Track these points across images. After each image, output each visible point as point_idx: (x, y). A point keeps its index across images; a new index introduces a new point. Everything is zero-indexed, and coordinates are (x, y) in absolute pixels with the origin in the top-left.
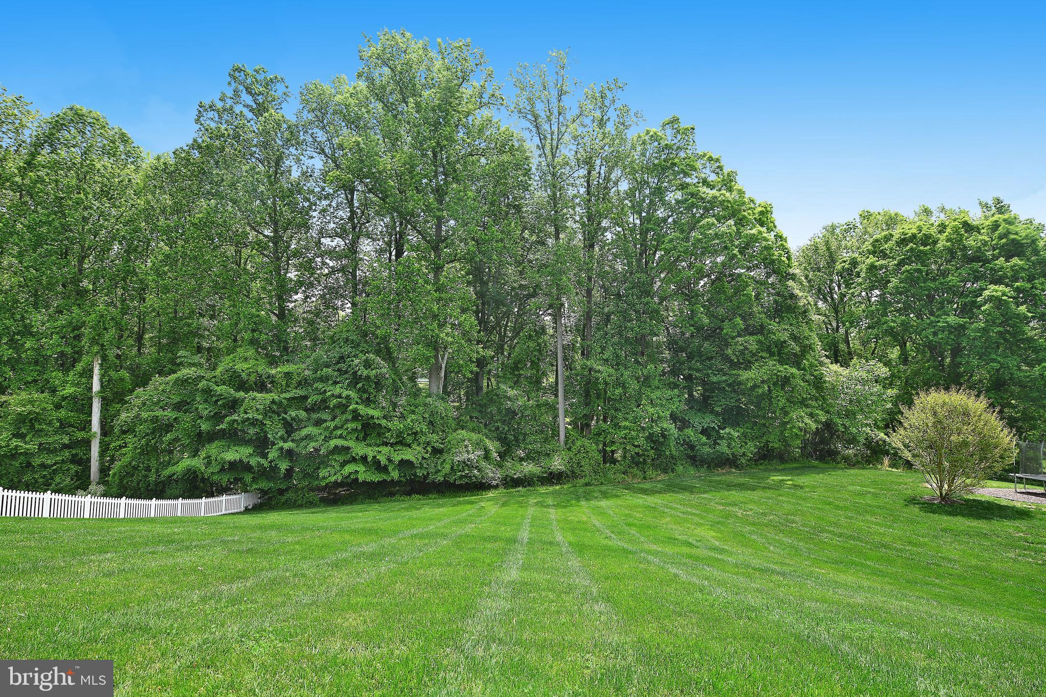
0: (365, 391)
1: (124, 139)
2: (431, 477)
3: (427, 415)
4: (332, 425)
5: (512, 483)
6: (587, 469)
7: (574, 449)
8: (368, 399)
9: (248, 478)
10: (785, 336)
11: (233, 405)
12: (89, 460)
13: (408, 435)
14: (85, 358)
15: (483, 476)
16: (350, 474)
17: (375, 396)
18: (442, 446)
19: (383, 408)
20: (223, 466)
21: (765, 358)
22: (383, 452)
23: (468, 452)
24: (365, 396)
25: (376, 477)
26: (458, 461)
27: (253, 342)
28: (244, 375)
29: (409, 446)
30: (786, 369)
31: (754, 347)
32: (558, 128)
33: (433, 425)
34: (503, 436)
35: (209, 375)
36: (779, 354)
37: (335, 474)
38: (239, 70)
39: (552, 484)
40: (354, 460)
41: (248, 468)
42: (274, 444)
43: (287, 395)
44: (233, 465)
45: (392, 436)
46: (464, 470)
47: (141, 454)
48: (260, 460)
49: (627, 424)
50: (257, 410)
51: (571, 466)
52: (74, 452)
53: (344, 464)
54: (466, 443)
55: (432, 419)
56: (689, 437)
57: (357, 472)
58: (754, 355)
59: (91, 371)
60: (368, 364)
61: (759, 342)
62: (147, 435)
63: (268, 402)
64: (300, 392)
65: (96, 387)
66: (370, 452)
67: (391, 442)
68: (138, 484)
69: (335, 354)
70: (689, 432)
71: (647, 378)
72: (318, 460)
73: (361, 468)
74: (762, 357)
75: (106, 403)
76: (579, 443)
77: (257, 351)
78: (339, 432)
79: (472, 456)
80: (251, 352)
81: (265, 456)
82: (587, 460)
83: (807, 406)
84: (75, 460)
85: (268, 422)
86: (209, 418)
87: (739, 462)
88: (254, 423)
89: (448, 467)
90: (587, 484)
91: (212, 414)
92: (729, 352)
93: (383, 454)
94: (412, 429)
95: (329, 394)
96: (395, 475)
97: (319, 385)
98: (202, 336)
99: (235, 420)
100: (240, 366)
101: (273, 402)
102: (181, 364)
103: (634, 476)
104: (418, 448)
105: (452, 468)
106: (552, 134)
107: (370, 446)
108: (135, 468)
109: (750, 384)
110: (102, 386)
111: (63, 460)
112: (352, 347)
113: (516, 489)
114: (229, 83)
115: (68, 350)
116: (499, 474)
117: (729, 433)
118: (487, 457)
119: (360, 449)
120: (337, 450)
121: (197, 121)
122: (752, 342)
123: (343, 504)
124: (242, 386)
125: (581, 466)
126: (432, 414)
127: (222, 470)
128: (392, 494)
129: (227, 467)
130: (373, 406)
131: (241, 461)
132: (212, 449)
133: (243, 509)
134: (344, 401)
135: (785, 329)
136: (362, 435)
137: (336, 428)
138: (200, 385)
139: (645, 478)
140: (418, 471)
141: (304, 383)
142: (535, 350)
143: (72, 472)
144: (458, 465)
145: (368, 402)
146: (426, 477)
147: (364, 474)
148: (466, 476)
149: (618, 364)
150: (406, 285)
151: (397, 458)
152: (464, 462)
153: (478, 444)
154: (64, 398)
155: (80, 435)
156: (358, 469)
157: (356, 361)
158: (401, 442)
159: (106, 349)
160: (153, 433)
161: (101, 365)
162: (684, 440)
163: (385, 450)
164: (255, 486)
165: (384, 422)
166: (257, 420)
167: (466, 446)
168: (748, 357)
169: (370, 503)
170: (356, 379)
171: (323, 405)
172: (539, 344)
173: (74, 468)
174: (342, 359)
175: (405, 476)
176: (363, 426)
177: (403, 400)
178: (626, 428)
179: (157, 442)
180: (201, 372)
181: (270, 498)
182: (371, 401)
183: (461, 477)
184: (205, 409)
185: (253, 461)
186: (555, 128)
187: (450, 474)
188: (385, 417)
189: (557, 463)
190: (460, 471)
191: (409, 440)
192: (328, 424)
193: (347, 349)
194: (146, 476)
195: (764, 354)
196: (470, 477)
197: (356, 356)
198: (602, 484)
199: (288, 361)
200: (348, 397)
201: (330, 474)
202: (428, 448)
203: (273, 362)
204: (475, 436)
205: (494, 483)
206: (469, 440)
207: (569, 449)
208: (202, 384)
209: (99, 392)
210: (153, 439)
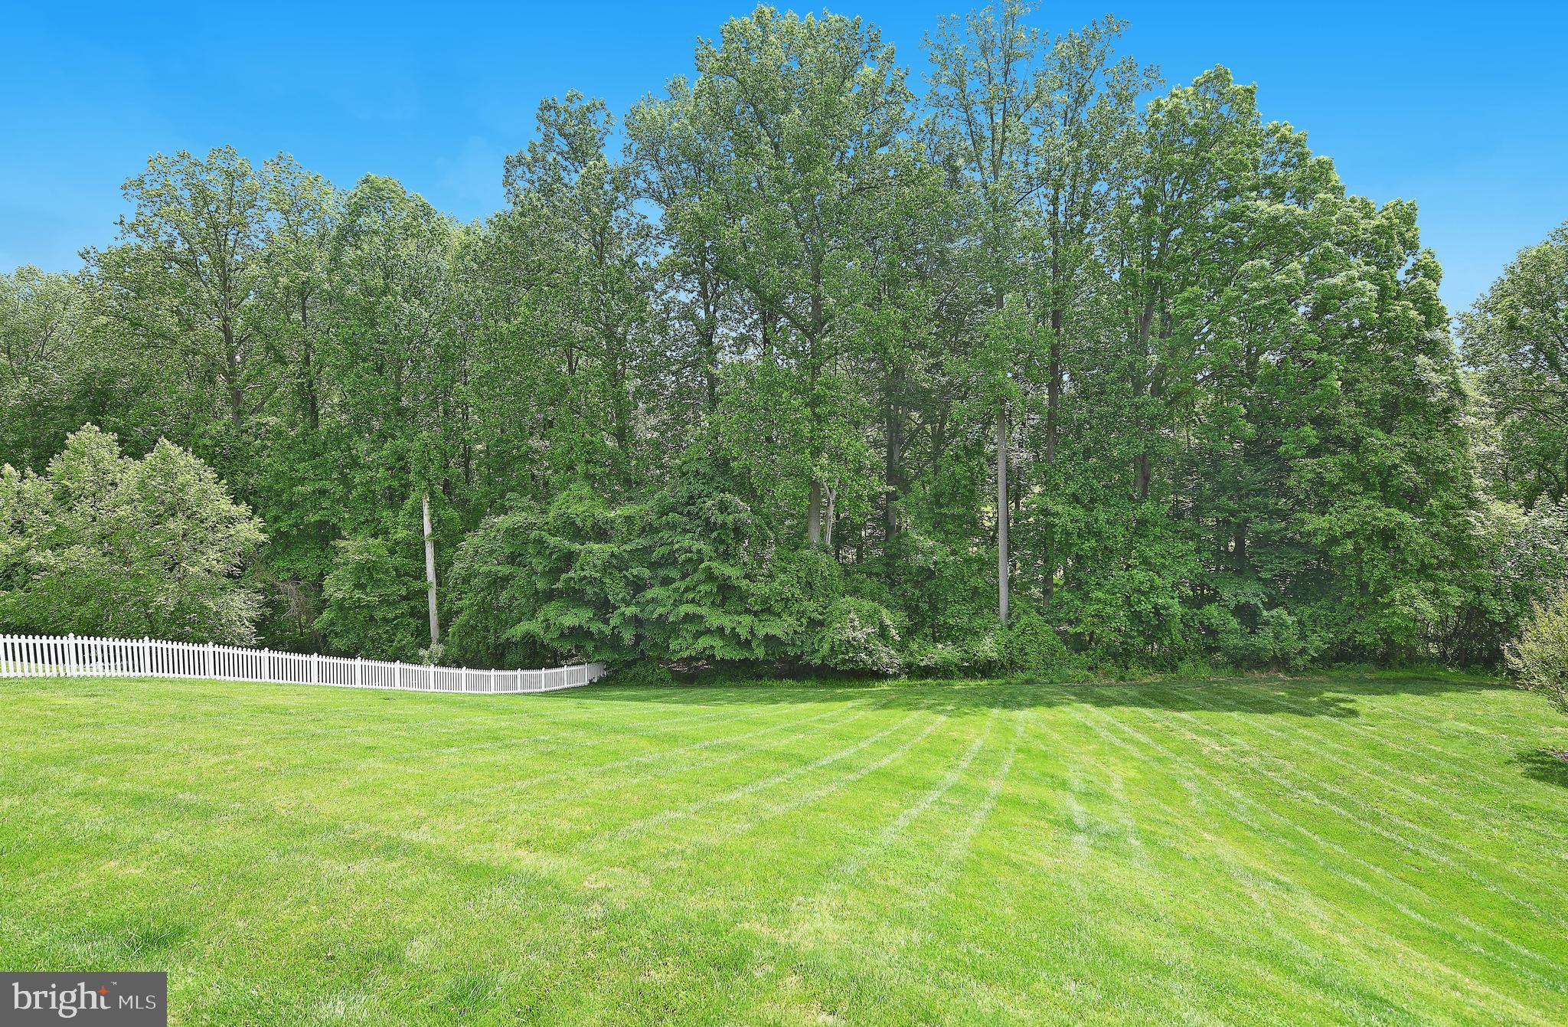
0: (722, 542)
1: (427, 213)
2: (806, 658)
3: (802, 574)
4: (681, 585)
5: (917, 672)
6: (1033, 659)
7: (1017, 630)
8: (726, 552)
9: (590, 647)
10: (1396, 456)
11: (569, 558)
12: (428, 612)
13: (776, 601)
14: (413, 496)
15: (873, 662)
16: (705, 649)
17: (735, 548)
18: (821, 617)
19: (745, 564)
20: (562, 632)
21: (1355, 494)
22: (744, 623)
23: (854, 628)
24: (722, 548)
25: (737, 655)
26: (840, 640)
27: (588, 476)
28: (579, 522)
29: (779, 615)
30: (1389, 514)
31: (1334, 475)
32: (1004, 120)
33: (811, 588)
34: (914, 603)
35: (540, 521)
36: (1384, 486)
37: (687, 648)
38: (548, 108)
39: (974, 677)
40: (708, 632)
41: (589, 634)
42: (615, 608)
43: (628, 547)
44: (574, 631)
45: (756, 602)
46: (847, 654)
47: (478, 611)
48: (601, 626)
49: (1100, 595)
50: (595, 566)
51: (1010, 653)
52: (412, 604)
53: (698, 635)
54: (852, 615)
55: (810, 580)
56: (1209, 619)
57: (712, 647)
58: (1334, 488)
59: (421, 509)
60: (723, 508)
61: (1347, 466)
62: (482, 590)
63: (606, 556)
64: (642, 542)
65: (428, 530)
66: (727, 622)
67: (755, 609)
68: (478, 647)
69: (683, 493)
70: (1212, 610)
71: (1142, 522)
72: (668, 628)
73: (718, 643)
74: (1350, 492)
75: (437, 546)
76: (1024, 619)
77: (593, 488)
78: (691, 596)
79: (859, 635)
80: (586, 491)
81: (606, 622)
82: (1036, 646)
83: (1430, 578)
84: (413, 613)
85: (607, 581)
86: (543, 574)
87: (1292, 663)
88: (592, 581)
89: (826, 646)
90: (1029, 682)
91: (547, 569)
92: (1292, 482)
93: (744, 624)
94: (781, 594)
95: (676, 546)
96: (760, 652)
97: (665, 534)
98: (533, 461)
99: (572, 578)
100: (577, 509)
101: (612, 555)
102: (511, 508)
103: (1106, 675)
104: (789, 619)
105: (832, 648)
106: (994, 131)
107: (730, 613)
108: (474, 628)
109: (1320, 539)
110: (433, 529)
111: (403, 613)
112: (704, 484)
113: (923, 682)
114: (538, 129)
115: (396, 484)
116: (899, 660)
117: (1279, 617)
118: (883, 633)
119: (715, 618)
120: (688, 618)
121: (506, 183)
122: (1332, 467)
123: (700, 685)
124: (577, 533)
125: (1026, 654)
126: (810, 573)
127: (562, 635)
128: (759, 677)
129: (566, 632)
130: (732, 562)
131: (580, 626)
132: (550, 610)
133: (587, 682)
134: (695, 557)
135: (1399, 445)
136: (718, 599)
137: (687, 589)
138: (532, 536)
139: (1122, 678)
140: (789, 649)
141: (648, 529)
142: (965, 478)
143: (413, 626)
144: (840, 646)
145: (726, 556)
146: (799, 657)
147: (722, 651)
148: (851, 660)
149: (1093, 500)
150: (767, 400)
151: (761, 632)
152: (849, 642)
153: (870, 618)
154: (397, 543)
155: (417, 585)
156: (714, 644)
157: (709, 503)
158: (766, 610)
159: (434, 485)
160: (488, 587)
161: (430, 502)
162: (1201, 623)
163: (747, 619)
164: (597, 657)
165: (744, 583)
166: (595, 579)
167: (852, 621)
168: (1324, 491)
169: (730, 686)
170: (709, 527)
171: (669, 560)
172: (971, 470)
173: (414, 623)
174: (691, 500)
175: (773, 654)
176: (721, 588)
177: (770, 552)
178: (1099, 601)
179: (492, 599)
180: (531, 519)
181: (616, 672)
182: (729, 555)
183: (844, 662)
184: (539, 564)
185: (594, 627)
186: (998, 120)
187: (830, 656)
188: (747, 576)
189: (988, 647)
190: (843, 653)
191: (778, 608)
192: (677, 584)
193: (698, 487)
194: (485, 638)
195: (1357, 488)
196: (856, 661)
197: (709, 495)
198: (1052, 682)
199: (630, 499)
200: (699, 551)
201: (682, 647)
202: (802, 620)
203: (612, 502)
204: (867, 605)
205: (891, 671)
206: (858, 611)
207: (1010, 627)
208: (534, 534)
209: (431, 536)
210: (489, 595)
